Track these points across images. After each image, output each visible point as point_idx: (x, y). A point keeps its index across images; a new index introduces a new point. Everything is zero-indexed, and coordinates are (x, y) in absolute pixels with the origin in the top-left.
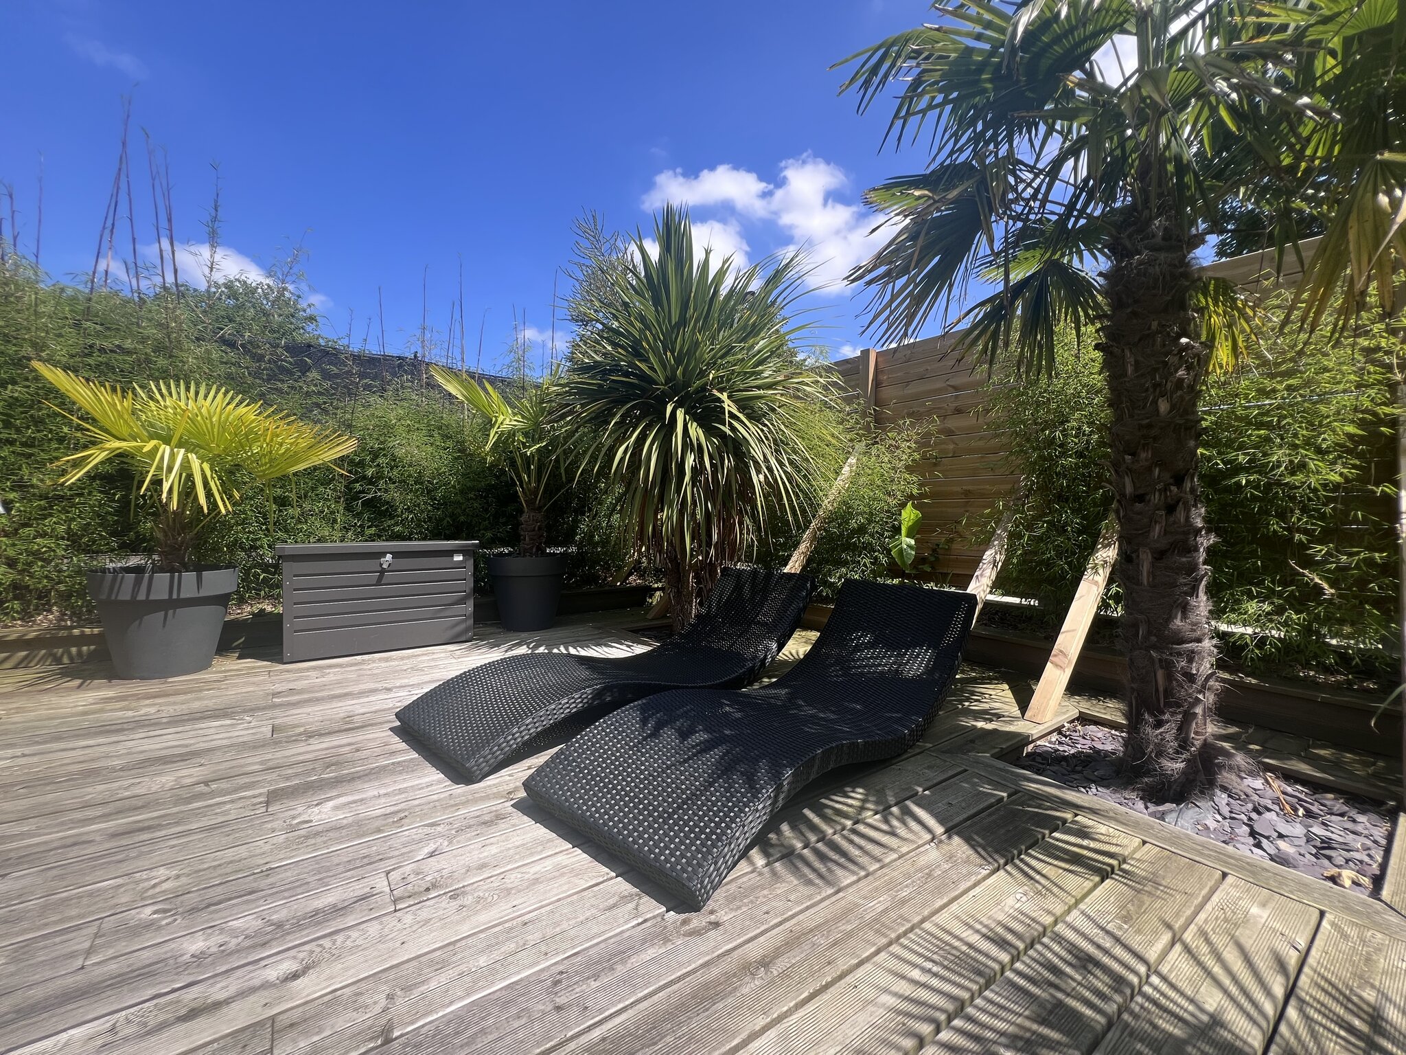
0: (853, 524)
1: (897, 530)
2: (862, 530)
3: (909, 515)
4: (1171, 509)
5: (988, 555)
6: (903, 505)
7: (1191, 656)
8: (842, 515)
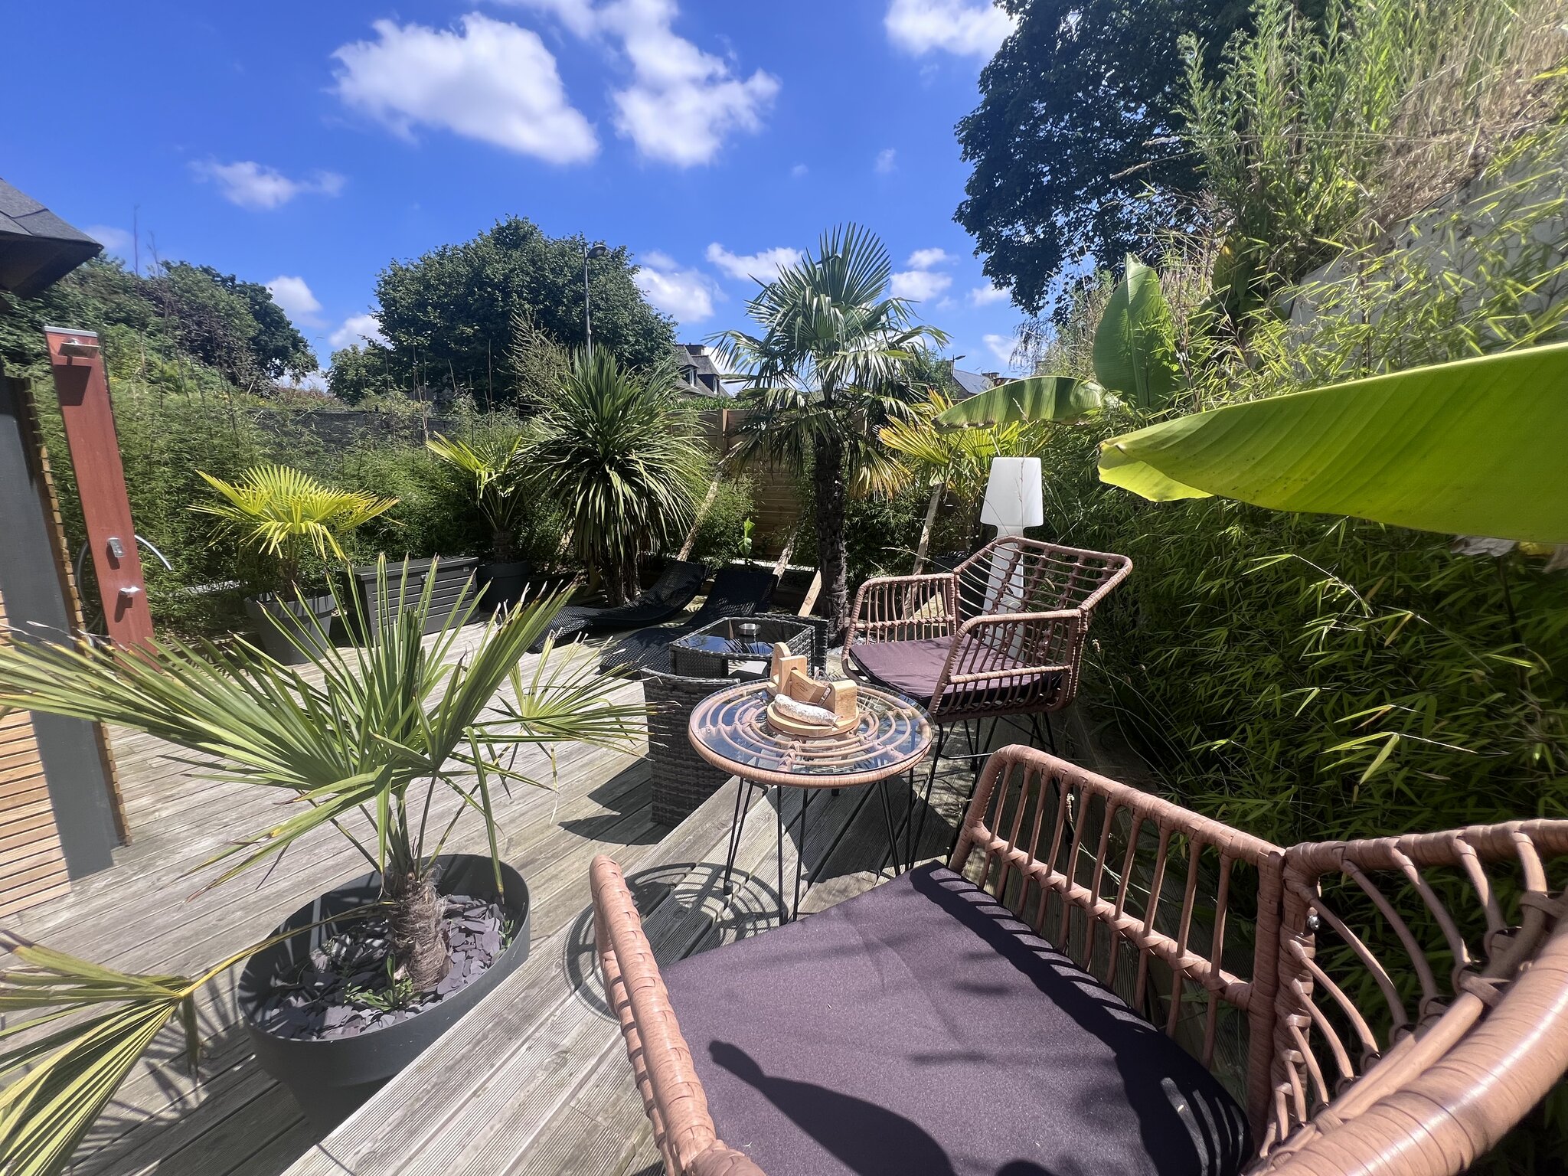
0: (717, 530)
1: (742, 533)
2: (722, 533)
3: (748, 525)
4: (832, 544)
5: (785, 552)
6: (744, 519)
7: (839, 597)
8: (709, 525)
